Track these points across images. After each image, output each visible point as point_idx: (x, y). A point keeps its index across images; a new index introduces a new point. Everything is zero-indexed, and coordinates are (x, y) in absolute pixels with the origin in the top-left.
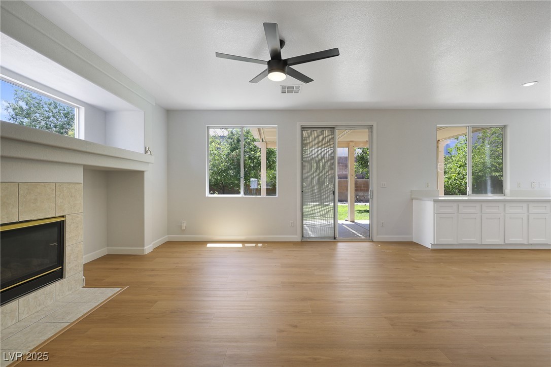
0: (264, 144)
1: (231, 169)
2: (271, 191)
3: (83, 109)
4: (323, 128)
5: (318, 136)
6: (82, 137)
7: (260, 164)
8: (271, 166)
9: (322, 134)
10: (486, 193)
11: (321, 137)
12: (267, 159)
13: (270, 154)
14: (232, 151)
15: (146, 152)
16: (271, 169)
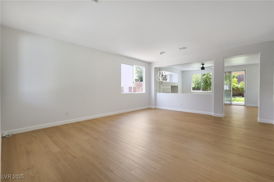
3: (168, 75)
6: (168, 81)
15: (178, 82)
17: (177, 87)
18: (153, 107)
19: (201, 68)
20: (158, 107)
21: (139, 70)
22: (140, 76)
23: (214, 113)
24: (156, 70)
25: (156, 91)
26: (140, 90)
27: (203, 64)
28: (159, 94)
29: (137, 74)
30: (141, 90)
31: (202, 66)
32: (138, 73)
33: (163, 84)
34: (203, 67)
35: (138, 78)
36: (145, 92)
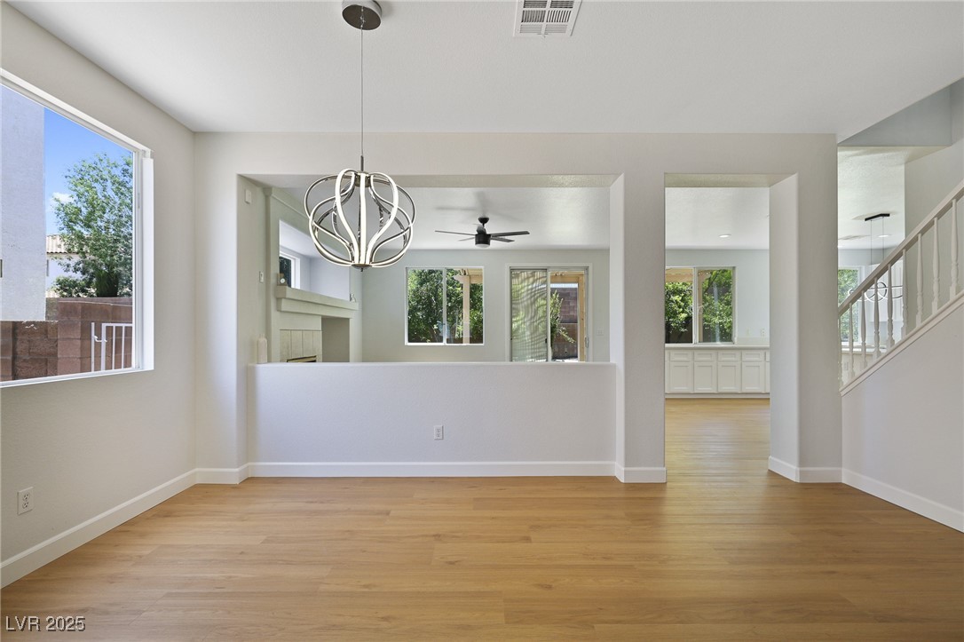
0: (466, 278)
1: (419, 310)
2: (477, 336)
3: (298, 260)
4: (534, 270)
5: (528, 278)
6: (298, 287)
7: (460, 302)
8: (476, 304)
9: (533, 276)
10: (715, 341)
11: (531, 280)
12: (471, 296)
13: (475, 289)
14: (421, 284)
15: (351, 299)
16: (475, 309)
17: (345, 322)
21: (86, 233)
22: (95, 267)
23: (626, 466)
24: (248, 198)
26: (98, 345)
27: (483, 220)
28: (273, 375)
29: (76, 258)
30: (109, 345)
32: (81, 252)
33: (285, 305)
34: (483, 231)
35: (78, 276)
36: (152, 368)
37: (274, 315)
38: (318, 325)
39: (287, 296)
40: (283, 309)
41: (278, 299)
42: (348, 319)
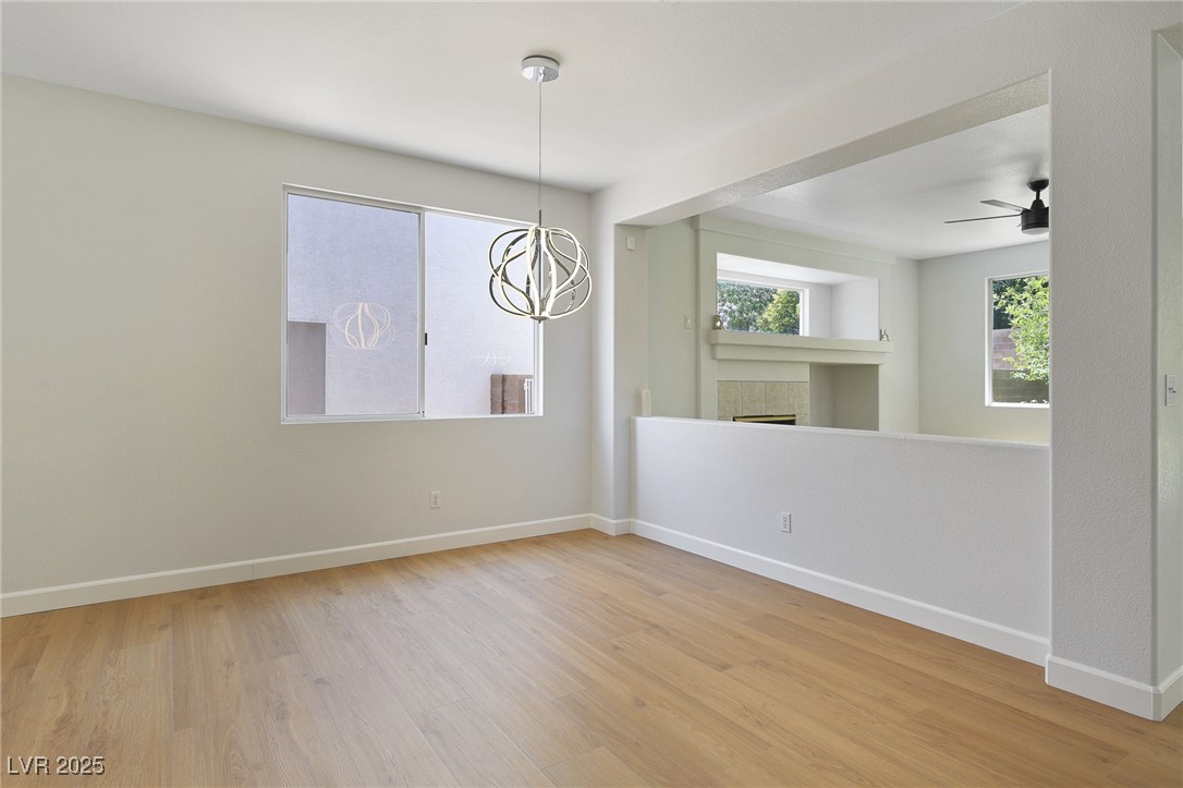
3: (807, 291)
6: (807, 334)
15: (881, 337)
18: (610, 524)
19: (1025, 212)
20: (647, 527)
24: (631, 245)
25: (634, 404)
27: (1038, 185)
31: (1027, 200)
33: (721, 353)
34: (1038, 203)
36: (541, 414)
37: (706, 363)
38: (804, 375)
39: (720, 342)
40: (719, 357)
41: (713, 346)
42: (876, 367)
